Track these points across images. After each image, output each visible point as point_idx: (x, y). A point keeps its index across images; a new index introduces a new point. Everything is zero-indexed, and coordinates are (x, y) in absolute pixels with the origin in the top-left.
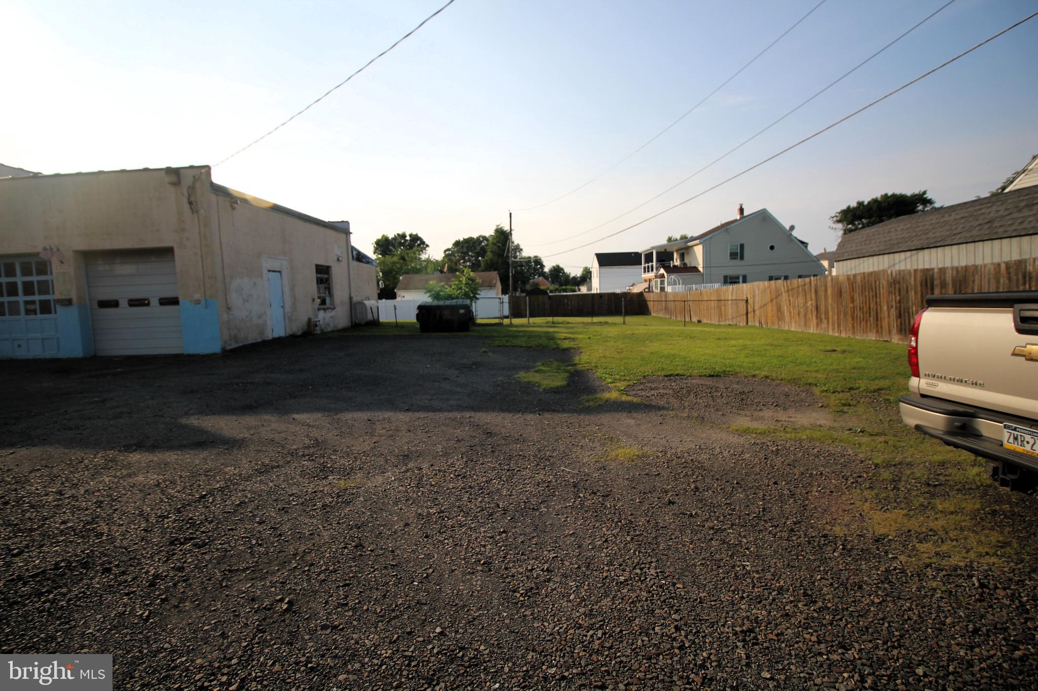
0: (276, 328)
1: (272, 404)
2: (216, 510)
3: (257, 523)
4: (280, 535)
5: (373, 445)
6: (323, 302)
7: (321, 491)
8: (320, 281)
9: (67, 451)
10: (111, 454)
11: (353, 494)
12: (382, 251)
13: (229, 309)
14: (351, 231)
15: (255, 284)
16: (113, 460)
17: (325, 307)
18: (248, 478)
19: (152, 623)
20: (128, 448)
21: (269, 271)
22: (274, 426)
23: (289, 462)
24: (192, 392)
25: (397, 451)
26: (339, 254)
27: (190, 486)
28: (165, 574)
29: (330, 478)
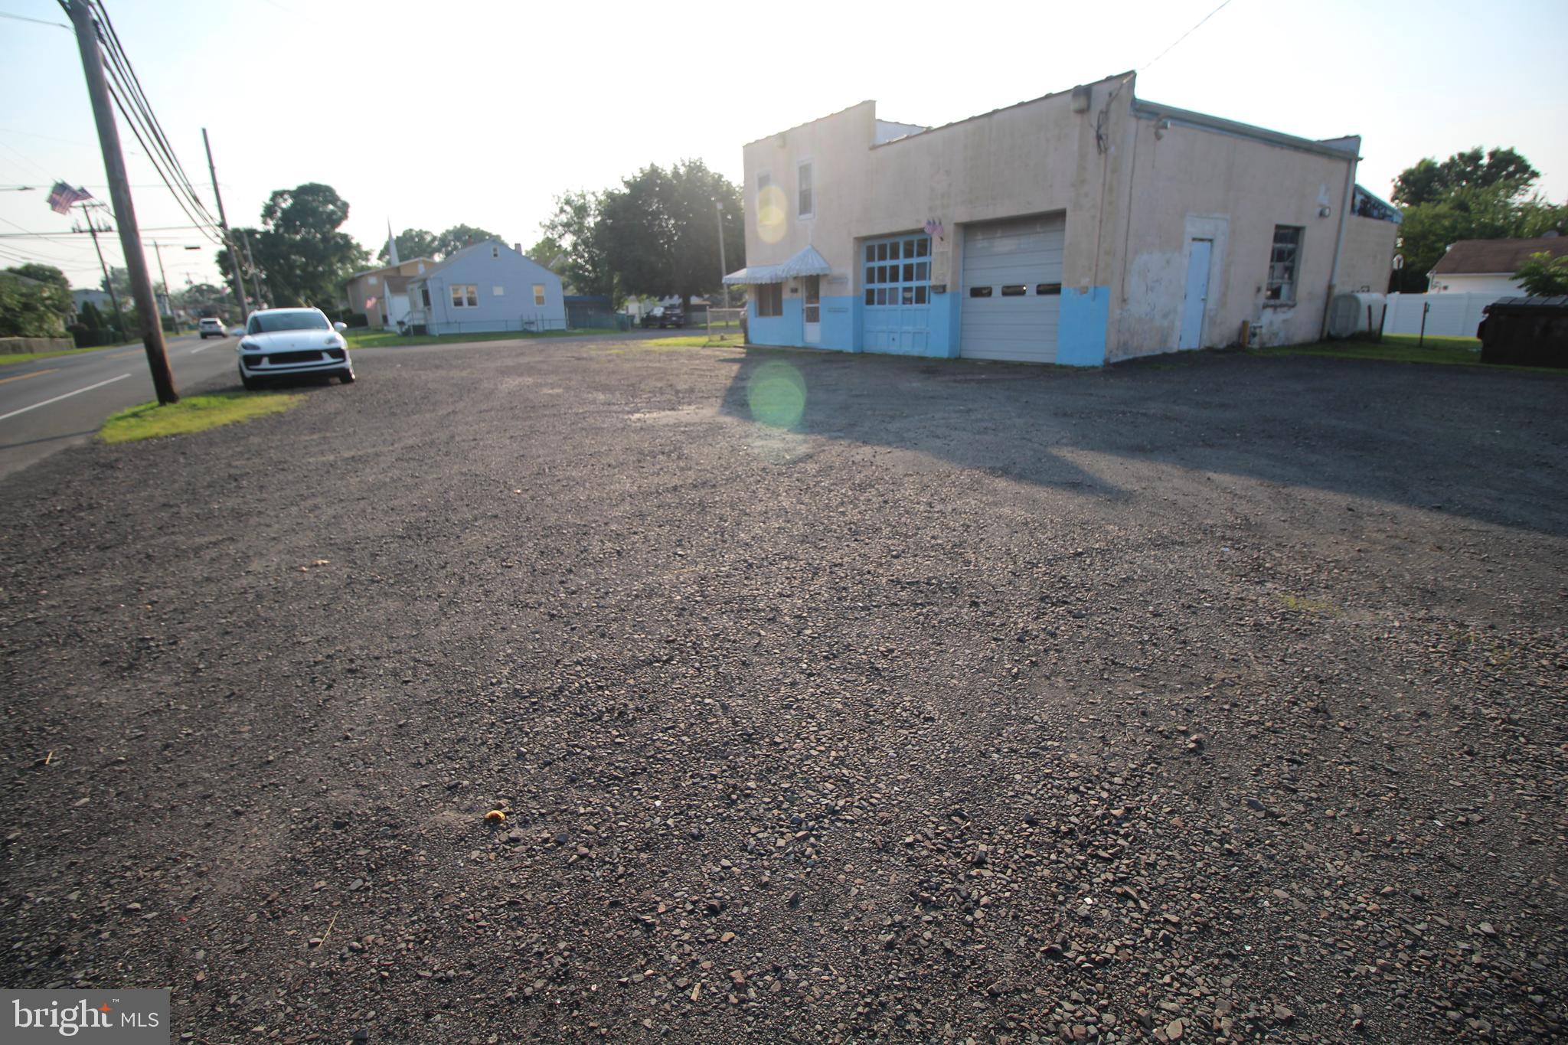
0: (1187, 336)
1: (1174, 451)
2: (1096, 576)
3: (1151, 613)
4: (1184, 642)
5: (1355, 554)
6: (1276, 293)
7: (1252, 601)
8: (1278, 256)
9: (935, 461)
10: (978, 475)
11: (1311, 624)
12: (1411, 193)
13: (1124, 301)
14: (1360, 155)
15: (1168, 262)
16: (978, 482)
17: (1277, 302)
18: (1138, 548)
19: (1020, 685)
20: (993, 471)
21: (1194, 239)
22: (1177, 482)
23: (1199, 542)
24: (1065, 415)
25: (1408, 577)
26: (1326, 203)
27: (1063, 536)
28: (1035, 633)
29: (1269, 585)
